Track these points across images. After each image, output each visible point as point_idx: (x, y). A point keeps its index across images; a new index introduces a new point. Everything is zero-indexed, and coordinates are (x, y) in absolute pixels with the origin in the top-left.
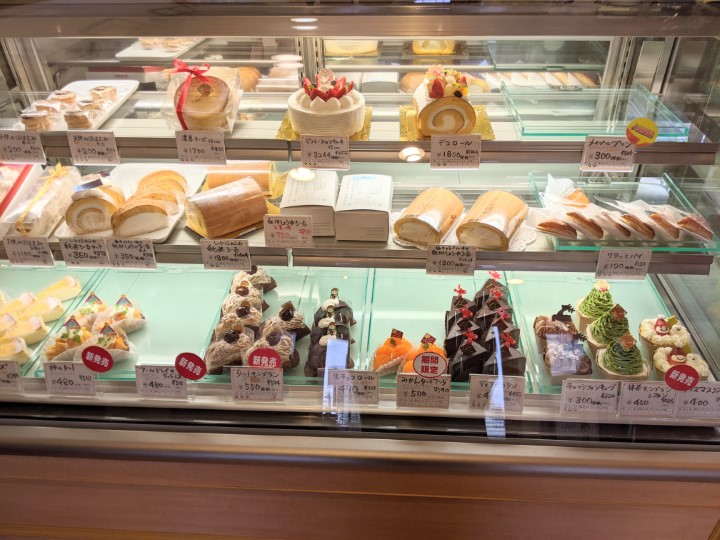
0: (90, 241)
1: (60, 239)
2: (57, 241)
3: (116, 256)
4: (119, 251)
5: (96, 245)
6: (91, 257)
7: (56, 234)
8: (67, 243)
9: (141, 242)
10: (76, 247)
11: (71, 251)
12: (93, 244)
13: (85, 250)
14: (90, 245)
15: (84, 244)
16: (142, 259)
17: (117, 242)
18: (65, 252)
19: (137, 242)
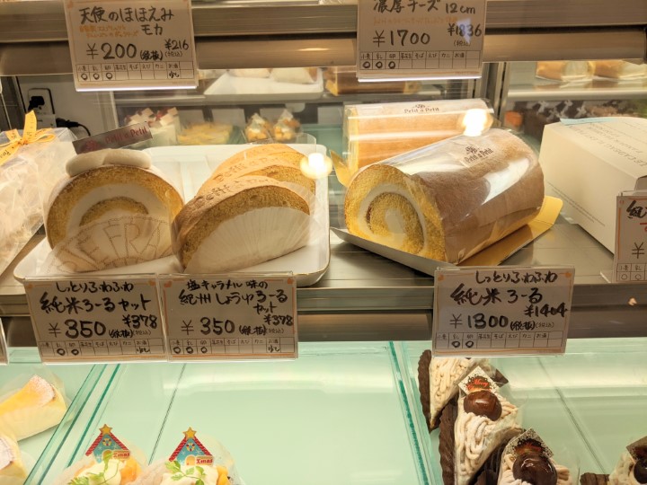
0: (116, 287)
1: (29, 285)
2: (21, 290)
3: (187, 327)
4: (196, 312)
5: (133, 297)
6: (115, 334)
7: (18, 272)
8: (47, 297)
9: (264, 284)
10: (73, 304)
11: (59, 318)
12: (123, 295)
13: (99, 314)
14: (116, 297)
15: (98, 297)
16: (260, 331)
17: (194, 286)
18: (40, 320)
19: (252, 284)
